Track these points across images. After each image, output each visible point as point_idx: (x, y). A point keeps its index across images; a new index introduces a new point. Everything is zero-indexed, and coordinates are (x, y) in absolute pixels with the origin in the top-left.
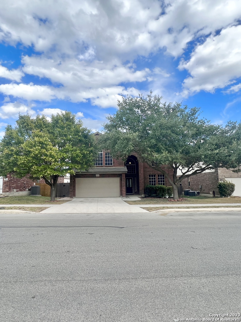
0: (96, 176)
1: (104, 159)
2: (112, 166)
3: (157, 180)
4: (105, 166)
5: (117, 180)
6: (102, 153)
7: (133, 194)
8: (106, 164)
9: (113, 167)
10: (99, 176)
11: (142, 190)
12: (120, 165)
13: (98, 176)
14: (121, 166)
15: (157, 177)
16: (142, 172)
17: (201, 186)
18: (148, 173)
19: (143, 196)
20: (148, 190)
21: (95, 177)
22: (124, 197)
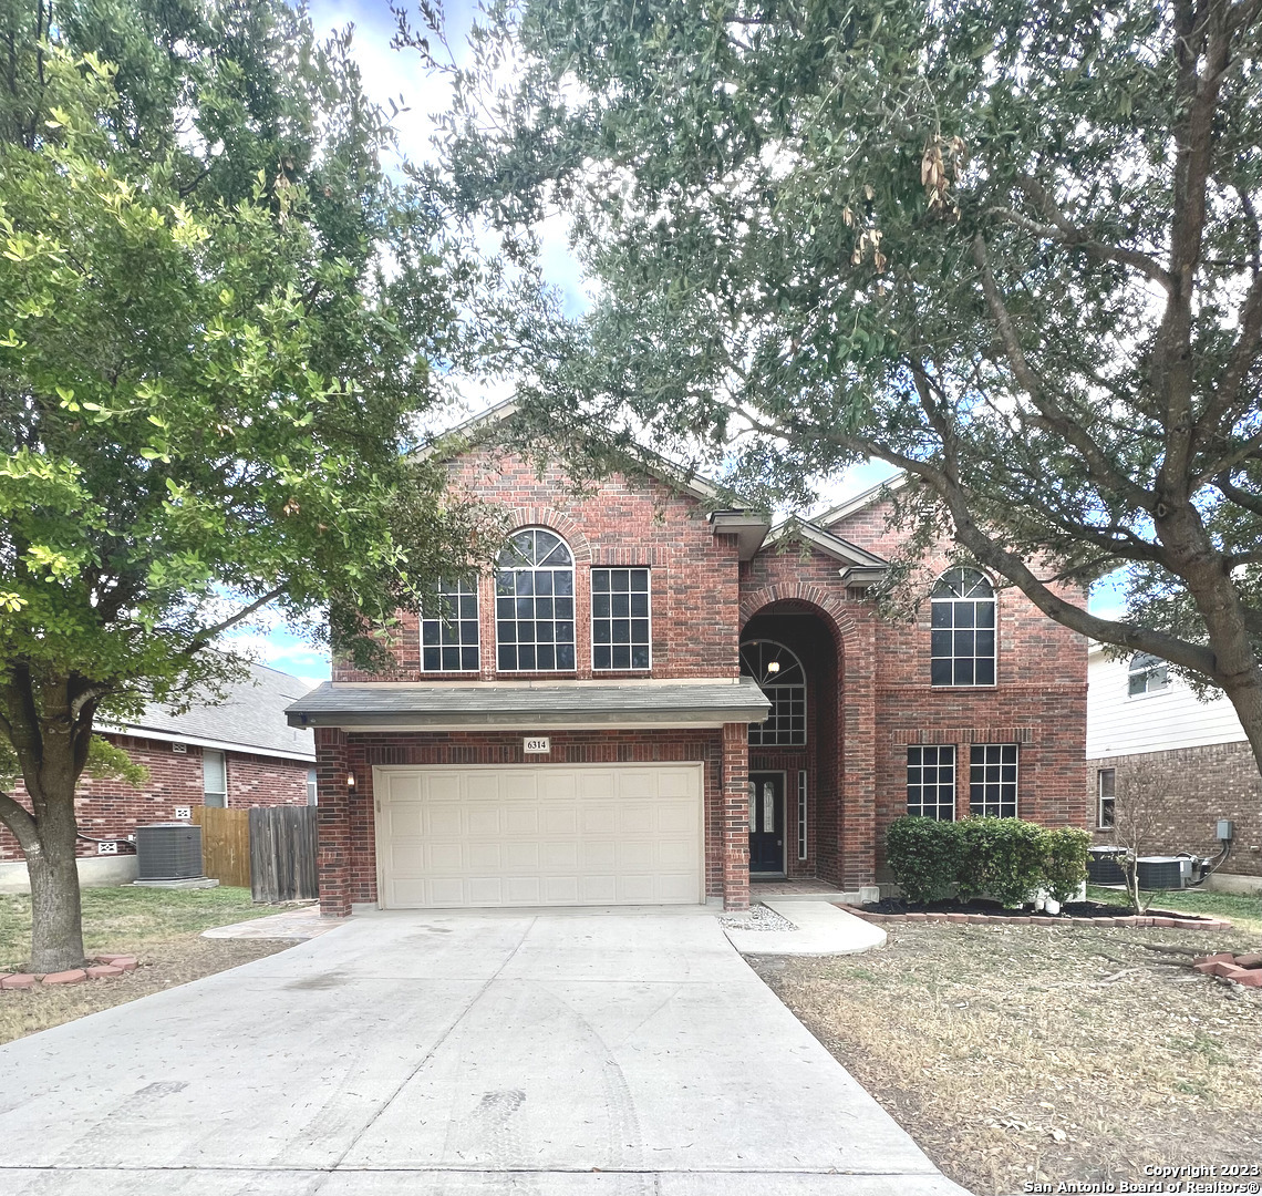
0: (527, 750)
1: (583, 616)
2: (648, 676)
3: (961, 784)
4: (596, 677)
5: (684, 782)
6: (573, 568)
7: (785, 880)
8: (601, 657)
9: (652, 683)
10: (547, 750)
11: (862, 857)
12: (707, 663)
13: (537, 750)
14: (711, 675)
15: (961, 764)
16: (862, 728)
17: (1233, 827)
18: (902, 739)
19: (868, 894)
20: (917, 854)
21: (519, 757)
22: (737, 906)
